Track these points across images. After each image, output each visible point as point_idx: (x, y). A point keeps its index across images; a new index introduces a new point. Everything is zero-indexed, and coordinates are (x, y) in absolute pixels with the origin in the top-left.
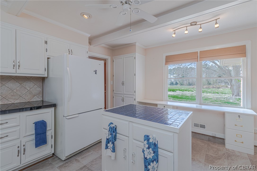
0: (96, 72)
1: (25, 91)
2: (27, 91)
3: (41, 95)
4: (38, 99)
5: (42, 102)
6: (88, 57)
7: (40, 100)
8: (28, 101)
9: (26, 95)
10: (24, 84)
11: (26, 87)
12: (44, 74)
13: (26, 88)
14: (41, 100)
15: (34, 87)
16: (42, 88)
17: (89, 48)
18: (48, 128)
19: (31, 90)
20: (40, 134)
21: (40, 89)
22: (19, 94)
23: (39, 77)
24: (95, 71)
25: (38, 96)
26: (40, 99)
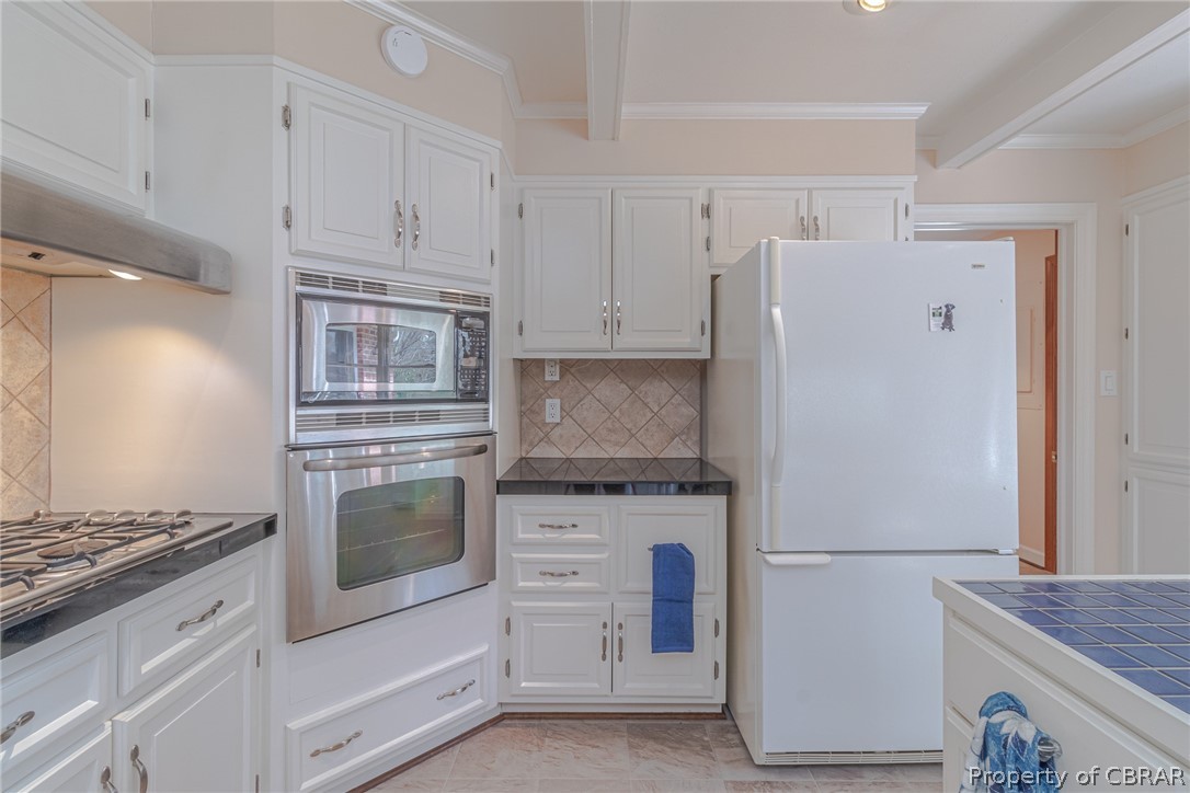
0: (948, 317)
1: (645, 415)
2: (649, 415)
3: (696, 438)
4: (685, 450)
5: (698, 465)
6: (911, 237)
7: (690, 455)
8: (655, 455)
9: (647, 430)
10: (643, 387)
11: (649, 400)
12: (697, 346)
13: (646, 404)
14: (695, 456)
15: (673, 401)
16: (698, 407)
17: (916, 183)
18: (699, 586)
19: (663, 412)
20: (670, 601)
21: (690, 412)
22: (629, 427)
23: (689, 360)
24: (944, 310)
25: (684, 437)
26: (690, 452)
